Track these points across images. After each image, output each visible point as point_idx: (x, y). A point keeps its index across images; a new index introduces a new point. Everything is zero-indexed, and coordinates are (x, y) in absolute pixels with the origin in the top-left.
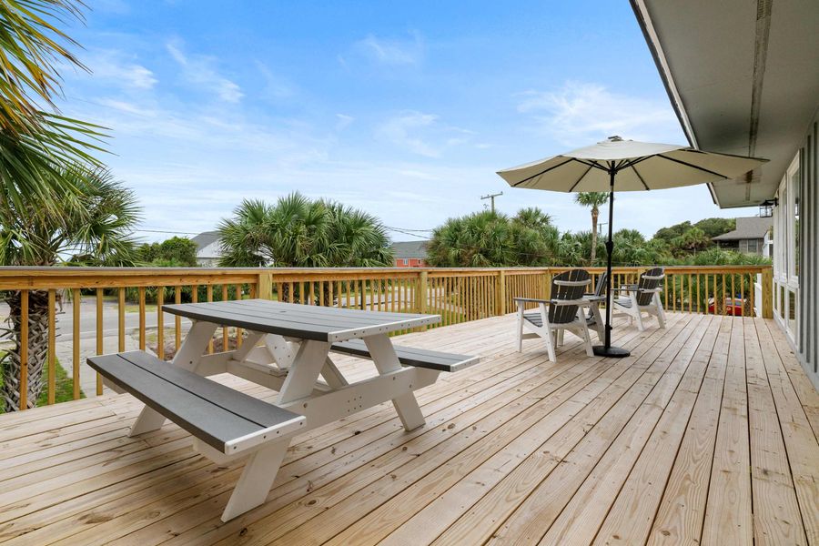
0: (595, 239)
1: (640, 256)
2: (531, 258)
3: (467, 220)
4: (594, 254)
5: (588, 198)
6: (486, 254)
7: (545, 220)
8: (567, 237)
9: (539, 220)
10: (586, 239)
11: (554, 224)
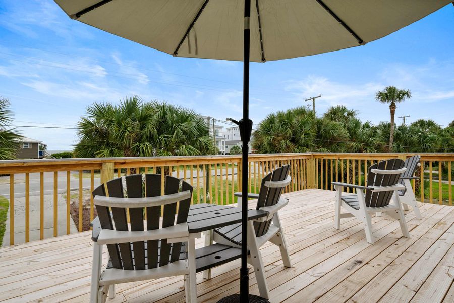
0: (392, 128)
1: (432, 140)
2: (331, 144)
3: (280, 115)
4: (391, 139)
5: (387, 96)
6: (293, 141)
7: (351, 114)
8: (367, 125)
9: (346, 114)
10: (386, 128)
11: (357, 117)
